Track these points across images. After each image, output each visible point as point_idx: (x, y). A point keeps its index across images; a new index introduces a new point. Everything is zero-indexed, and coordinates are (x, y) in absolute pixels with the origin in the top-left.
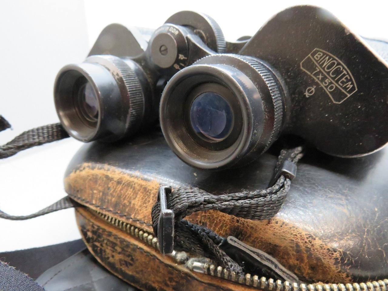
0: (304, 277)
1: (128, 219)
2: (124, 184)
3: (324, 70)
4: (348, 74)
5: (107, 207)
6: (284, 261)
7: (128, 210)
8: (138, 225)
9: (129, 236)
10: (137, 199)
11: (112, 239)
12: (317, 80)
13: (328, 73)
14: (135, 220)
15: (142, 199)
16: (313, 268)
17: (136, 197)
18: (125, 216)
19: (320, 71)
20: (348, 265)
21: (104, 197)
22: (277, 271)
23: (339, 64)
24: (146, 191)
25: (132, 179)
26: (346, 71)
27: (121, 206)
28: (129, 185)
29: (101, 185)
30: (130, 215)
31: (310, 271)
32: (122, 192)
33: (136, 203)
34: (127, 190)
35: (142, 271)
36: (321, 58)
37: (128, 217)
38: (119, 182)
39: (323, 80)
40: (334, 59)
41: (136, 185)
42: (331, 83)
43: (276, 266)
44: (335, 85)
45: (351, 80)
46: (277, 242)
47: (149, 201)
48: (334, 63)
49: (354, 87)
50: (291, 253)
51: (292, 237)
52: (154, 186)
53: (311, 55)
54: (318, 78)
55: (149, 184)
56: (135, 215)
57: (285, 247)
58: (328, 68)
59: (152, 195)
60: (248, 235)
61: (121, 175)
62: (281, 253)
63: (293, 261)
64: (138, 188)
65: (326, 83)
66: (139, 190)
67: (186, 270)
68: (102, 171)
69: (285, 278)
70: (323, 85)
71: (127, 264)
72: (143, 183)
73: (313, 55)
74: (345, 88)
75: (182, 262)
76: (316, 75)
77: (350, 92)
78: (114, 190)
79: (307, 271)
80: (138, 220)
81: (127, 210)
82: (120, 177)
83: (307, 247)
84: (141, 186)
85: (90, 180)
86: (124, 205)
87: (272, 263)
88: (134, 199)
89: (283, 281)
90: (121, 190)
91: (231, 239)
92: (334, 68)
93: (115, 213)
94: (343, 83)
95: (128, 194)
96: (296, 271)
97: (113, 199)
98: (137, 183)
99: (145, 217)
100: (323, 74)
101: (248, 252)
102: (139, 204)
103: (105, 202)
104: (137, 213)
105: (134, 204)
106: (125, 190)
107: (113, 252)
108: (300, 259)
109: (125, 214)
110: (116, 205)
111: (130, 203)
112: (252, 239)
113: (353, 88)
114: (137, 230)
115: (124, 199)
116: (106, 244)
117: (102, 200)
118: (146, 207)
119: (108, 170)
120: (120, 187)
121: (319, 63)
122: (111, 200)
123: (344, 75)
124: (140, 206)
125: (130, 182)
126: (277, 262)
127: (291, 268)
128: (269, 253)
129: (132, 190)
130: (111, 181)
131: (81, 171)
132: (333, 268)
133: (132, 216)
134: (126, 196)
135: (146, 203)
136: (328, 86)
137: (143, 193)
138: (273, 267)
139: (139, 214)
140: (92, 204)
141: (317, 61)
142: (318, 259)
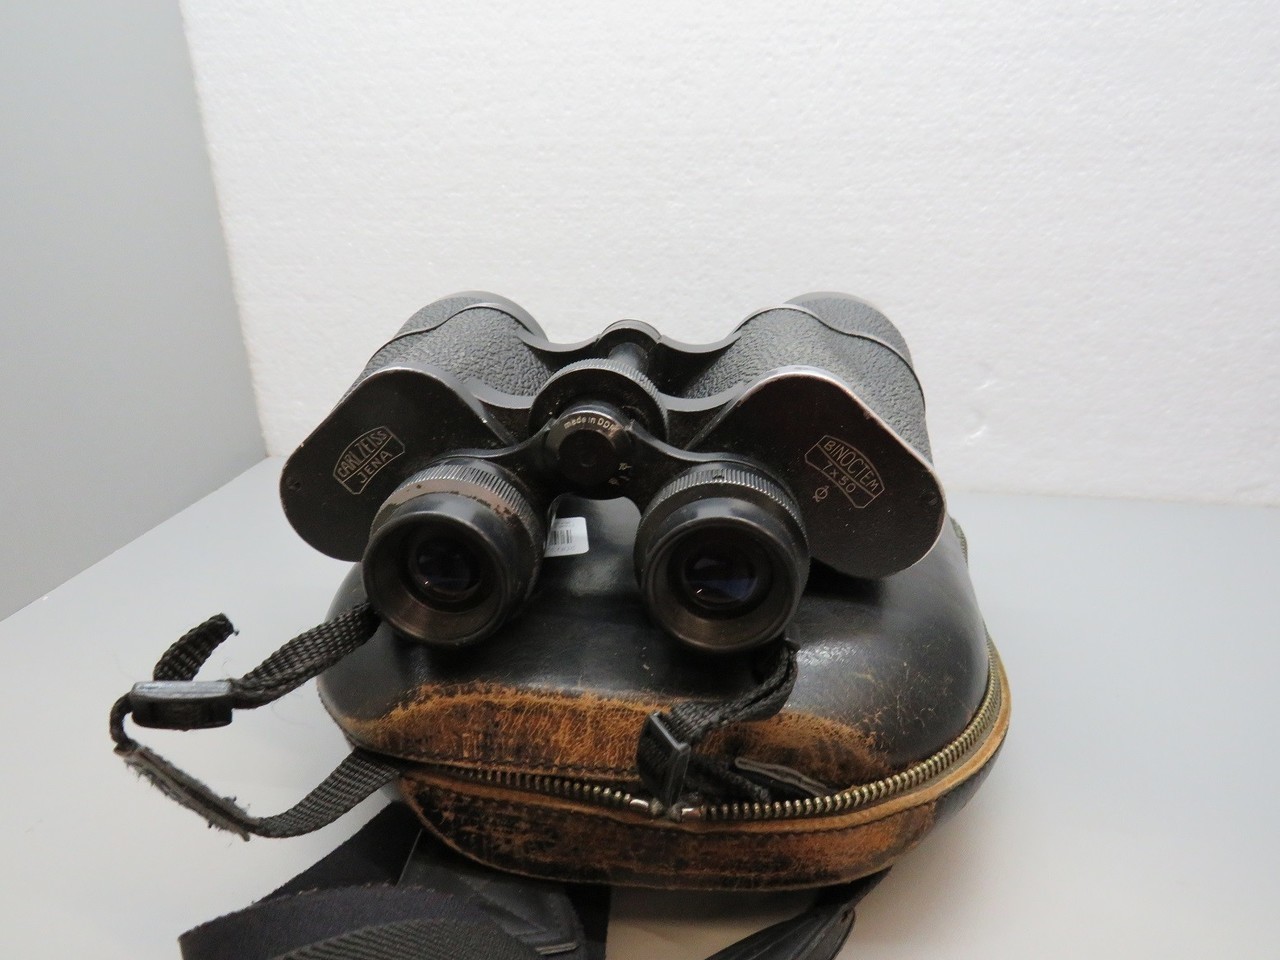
0: (833, 782)
1: (549, 768)
2: (528, 711)
3: (839, 465)
4: (871, 469)
5: (500, 757)
6: (805, 767)
7: (547, 753)
8: (571, 773)
9: (548, 798)
10: (561, 732)
11: (510, 811)
12: (830, 478)
13: (845, 468)
14: (563, 767)
15: (571, 729)
16: (843, 767)
17: (559, 727)
18: (542, 764)
19: (834, 466)
20: (884, 749)
21: (488, 741)
22: (802, 786)
23: (858, 456)
24: (576, 715)
25: (544, 700)
26: (869, 465)
27: (530, 750)
28: (540, 710)
29: (478, 722)
30: (552, 761)
31: (839, 772)
32: (527, 725)
33: (561, 738)
34: (537, 720)
35: (576, 849)
36: (834, 448)
37: (548, 764)
38: (517, 709)
39: (838, 478)
40: (851, 450)
41: (555, 709)
42: (850, 482)
43: (800, 780)
44: (855, 484)
45: (875, 477)
46: (794, 744)
47: (586, 731)
48: (851, 456)
49: (880, 486)
50: (813, 755)
51: (813, 732)
52: (589, 704)
53: (820, 444)
54: (832, 476)
55: (580, 701)
56: (562, 758)
57: (805, 748)
58: (844, 462)
59: (589, 720)
60: (752, 745)
61: (519, 697)
62: (800, 758)
63: (816, 765)
64: (559, 712)
65: (842, 482)
66: (562, 716)
67: (669, 825)
68: (475, 696)
69: (813, 792)
70: (838, 484)
71: (541, 846)
72: (569, 702)
73: (822, 444)
74: (869, 488)
75: (661, 815)
76: (829, 471)
77: (875, 493)
78: (510, 725)
79: (835, 773)
80: (570, 766)
81: (544, 754)
82: (516, 700)
83: (833, 741)
84: (565, 708)
85: (450, 715)
86: (537, 746)
87: (794, 776)
88: (555, 732)
89: (812, 798)
90: (523, 722)
91: (740, 762)
92: (852, 463)
93: (518, 765)
94: (865, 480)
95: (541, 726)
96: (821, 777)
97: (511, 741)
98: (556, 705)
99: (582, 758)
100: (838, 470)
101: (764, 772)
102: (567, 738)
103: (492, 749)
104: (566, 753)
105: (556, 741)
106: (532, 721)
107: (511, 833)
108: (826, 759)
109: (542, 761)
110: (518, 751)
111: (548, 741)
112: (759, 748)
113: (879, 488)
114: (567, 784)
115: (534, 737)
116: (494, 823)
117: (485, 748)
118: (582, 741)
119: (488, 692)
120: (521, 718)
121: (831, 456)
122: (506, 743)
123: (867, 471)
124: (570, 742)
125: (540, 706)
126: (799, 775)
127: (813, 775)
128: (783, 763)
129: (546, 719)
130: (499, 710)
131: (420, 702)
132: (868, 758)
133: (557, 762)
134: (537, 731)
135: (580, 736)
136: (846, 485)
137: (570, 719)
138: (796, 782)
139: (569, 755)
140: (462, 759)
141: (828, 452)
142: (849, 753)
